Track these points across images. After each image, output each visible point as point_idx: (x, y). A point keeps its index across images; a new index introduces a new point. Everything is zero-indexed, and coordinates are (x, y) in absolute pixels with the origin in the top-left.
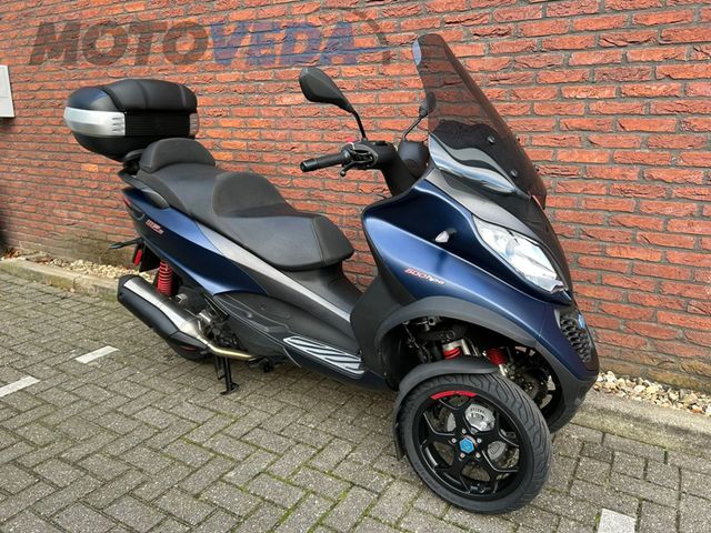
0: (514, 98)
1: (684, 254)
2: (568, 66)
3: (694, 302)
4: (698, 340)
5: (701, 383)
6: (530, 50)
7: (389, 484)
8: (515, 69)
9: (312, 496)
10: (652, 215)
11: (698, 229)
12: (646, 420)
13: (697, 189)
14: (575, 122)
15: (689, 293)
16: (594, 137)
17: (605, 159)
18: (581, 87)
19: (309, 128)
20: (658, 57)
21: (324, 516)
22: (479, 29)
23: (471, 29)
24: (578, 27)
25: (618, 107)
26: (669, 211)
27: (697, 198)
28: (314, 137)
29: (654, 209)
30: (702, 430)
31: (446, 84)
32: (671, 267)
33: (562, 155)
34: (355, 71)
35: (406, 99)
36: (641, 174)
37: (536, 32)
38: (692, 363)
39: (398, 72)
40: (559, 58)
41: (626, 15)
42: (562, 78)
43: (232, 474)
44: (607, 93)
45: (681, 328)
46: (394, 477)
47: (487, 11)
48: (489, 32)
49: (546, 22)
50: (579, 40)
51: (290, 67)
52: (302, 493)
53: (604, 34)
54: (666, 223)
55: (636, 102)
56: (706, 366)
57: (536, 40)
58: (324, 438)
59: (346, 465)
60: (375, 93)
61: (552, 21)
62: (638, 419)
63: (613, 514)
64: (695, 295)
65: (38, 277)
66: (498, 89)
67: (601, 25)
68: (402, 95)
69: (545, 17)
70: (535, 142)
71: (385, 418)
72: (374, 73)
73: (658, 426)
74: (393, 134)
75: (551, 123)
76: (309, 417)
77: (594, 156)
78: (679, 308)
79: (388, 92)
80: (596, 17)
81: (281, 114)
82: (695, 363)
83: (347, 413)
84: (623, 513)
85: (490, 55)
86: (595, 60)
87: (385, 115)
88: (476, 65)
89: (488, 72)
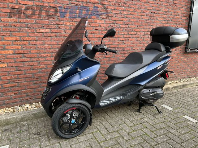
2: (120, 27)
6: (113, 23)
8: (110, 27)
14: (122, 39)
16: (125, 42)
17: (126, 46)
18: (122, 32)
19: (52, 40)
20: (133, 27)
22: (102, 17)
24: (121, 20)
25: (128, 36)
28: (54, 43)
31: (95, 29)
33: (120, 46)
34: (69, 24)
36: (132, 49)
37: (114, 19)
40: (118, 26)
41: (128, 19)
42: (119, 30)
43: (125, 138)
44: (126, 33)
48: (105, 18)
50: (122, 22)
51: (43, 19)
53: (125, 22)
55: (130, 35)
67: (124, 20)
69: (115, 17)
70: (115, 43)
72: (75, 25)
75: (117, 39)
77: (125, 46)
79: (80, 30)
81: (39, 35)
85: (105, 23)
86: (124, 27)
87: (79, 36)
88: (102, 25)
89: (105, 27)
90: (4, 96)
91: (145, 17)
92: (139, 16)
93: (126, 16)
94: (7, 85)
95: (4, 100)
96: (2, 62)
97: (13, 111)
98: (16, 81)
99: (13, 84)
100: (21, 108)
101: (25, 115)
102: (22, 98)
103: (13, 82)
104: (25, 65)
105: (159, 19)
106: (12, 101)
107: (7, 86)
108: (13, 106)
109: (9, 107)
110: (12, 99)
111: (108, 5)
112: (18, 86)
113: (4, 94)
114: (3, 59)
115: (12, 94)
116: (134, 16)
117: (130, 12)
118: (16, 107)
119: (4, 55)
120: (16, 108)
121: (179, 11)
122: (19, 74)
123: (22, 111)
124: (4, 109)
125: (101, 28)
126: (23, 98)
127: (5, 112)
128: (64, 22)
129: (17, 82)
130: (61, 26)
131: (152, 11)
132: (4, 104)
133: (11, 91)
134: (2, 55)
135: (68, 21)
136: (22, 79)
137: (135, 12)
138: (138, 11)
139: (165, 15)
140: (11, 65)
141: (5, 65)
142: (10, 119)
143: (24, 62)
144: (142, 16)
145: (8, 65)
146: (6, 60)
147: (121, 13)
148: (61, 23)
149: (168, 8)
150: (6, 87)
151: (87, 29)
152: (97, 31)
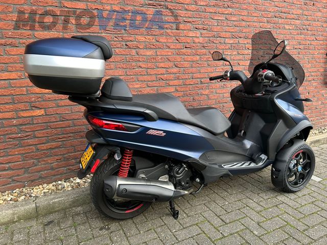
0: (210, 54)
2: (225, 43)
6: (214, 36)
8: (209, 43)
18: (229, 51)
20: (246, 42)
22: (197, 26)
23: (194, 26)
24: (227, 30)
25: (238, 57)
31: (186, 47)
35: (170, 54)
37: (216, 30)
39: (165, 41)
40: (222, 40)
41: (238, 28)
42: (223, 47)
44: (235, 53)
47: (199, 19)
48: (201, 28)
49: (218, 27)
50: (228, 34)
53: (233, 33)
55: (241, 56)
57: (215, 33)
60: (155, 50)
66: (205, 51)
67: (232, 31)
68: (168, 52)
69: (218, 25)
70: (217, 70)
72: (154, 41)
75: (221, 63)
79: (161, 50)
80: (231, 28)
85: (201, 37)
86: (231, 42)
87: (160, 61)
88: (197, 40)
89: (201, 43)
90: (40, 164)
91: (266, 24)
92: (255, 24)
93: (234, 23)
94: (44, 146)
95: (40, 172)
96: (36, 107)
97: (55, 189)
98: (59, 138)
99: (54, 144)
100: (69, 184)
101: (77, 197)
102: (68, 168)
103: (53, 140)
104: (73, 111)
105: (287, 27)
106: (53, 172)
107: (45, 148)
108: (55, 182)
109: (48, 183)
110: (52, 169)
111: (206, 6)
112: (62, 148)
113: (39, 162)
114: (38, 101)
115: (53, 162)
116: (248, 23)
117: (241, 17)
118: (60, 182)
119: (40, 95)
120: (60, 184)
121: (319, 14)
122: (64, 126)
123: (70, 189)
124: (41, 186)
125: (194, 45)
126: (71, 167)
127: (43, 191)
128: (136, 36)
129: (61, 140)
130: (131, 43)
131: (277, 15)
132: (40, 177)
133: (52, 156)
134: (37, 95)
135: (141, 34)
136: (69, 135)
137: (250, 17)
138: (253, 15)
139: (297, 21)
140: (51, 112)
141: (42, 112)
142: (53, 203)
143: (72, 107)
144: (261, 24)
145: (47, 111)
146: (43, 103)
147: (226, 19)
148: (130, 39)
149: (301, 8)
150: (43, 148)
151: (172, 47)
152: (189, 50)
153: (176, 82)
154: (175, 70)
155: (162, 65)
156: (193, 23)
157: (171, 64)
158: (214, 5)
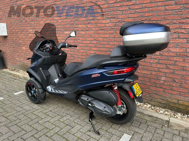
0: (116, 33)
1: (155, 72)
3: (158, 84)
4: (159, 94)
5: (160, 105)
6: (119, 22)
7: (76, 125)
8: (116, 26)
9: (57, 127)
10: (148, 62)
11: (158, 66)
12: (143, 113)
13: (158, 56)
15: (157, 82)
21: (58, 132)
22: (108, 17)
23: (106, 16)
24: (130, 16)
26: (152, 62)
27: (157, 58)
28: (72, 42)
29: (148, 61)
30: (156, 116)
32: (152, 76)
34: (81, 26)
35: (92, 33)
37: (121, 17)
38: (158, 100)
39: (90, 27)
41: (141, 14)
43: (40, 121)
45: (155, 91)
46: (78, 124)
47: (110, 12)
48: (110, 17)
49: (123, 15)
51: (67, 25)
52: (55, 126)
53: (136, 18)
54: (151, 65)
56: (161, 101)
57: (121, 19)
58: (65, 114)
59: (68, 121)
60: (86, 31)
61: (124, 15)
62: (141, 113)
63: (126, 135)
64: (158, 83)
65: (11, 74)
66: (113, 31)
67: (135, 16)
68: (91, 32)
69: (122, 14)
71: (81, 110)
72: (85, 27)
73: (146, 115)
74: (90, 41)
76: (63, 109)
78: (155, 86)
79: (88, 31)
80: (134, 14)
81: (65, 36)
82: (159, 100)
83: (73, 109)
84: (129, 135)
85: (110, 23)
87: (88, 37)
89: (110, 27)
91: (173, 6)
93: (137, 10)
111: (114, 3)
117: (144, 5)
125: (106, 28)
128: (78, 25)
137: (153, 3)
147: (130, 8)
148: (76, 26)
151: (94, 30)
152: (103, 31)
153: (95, 49)
154: (95, 42)
155: (88, 39)
156: (106, 15)
157: (93, 39)
158: (120, 1)
